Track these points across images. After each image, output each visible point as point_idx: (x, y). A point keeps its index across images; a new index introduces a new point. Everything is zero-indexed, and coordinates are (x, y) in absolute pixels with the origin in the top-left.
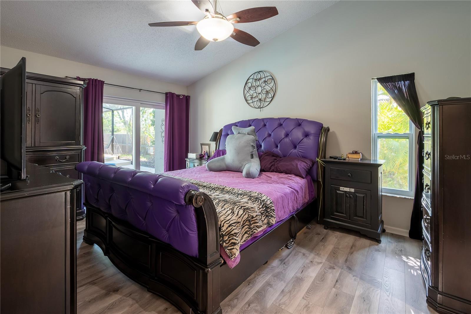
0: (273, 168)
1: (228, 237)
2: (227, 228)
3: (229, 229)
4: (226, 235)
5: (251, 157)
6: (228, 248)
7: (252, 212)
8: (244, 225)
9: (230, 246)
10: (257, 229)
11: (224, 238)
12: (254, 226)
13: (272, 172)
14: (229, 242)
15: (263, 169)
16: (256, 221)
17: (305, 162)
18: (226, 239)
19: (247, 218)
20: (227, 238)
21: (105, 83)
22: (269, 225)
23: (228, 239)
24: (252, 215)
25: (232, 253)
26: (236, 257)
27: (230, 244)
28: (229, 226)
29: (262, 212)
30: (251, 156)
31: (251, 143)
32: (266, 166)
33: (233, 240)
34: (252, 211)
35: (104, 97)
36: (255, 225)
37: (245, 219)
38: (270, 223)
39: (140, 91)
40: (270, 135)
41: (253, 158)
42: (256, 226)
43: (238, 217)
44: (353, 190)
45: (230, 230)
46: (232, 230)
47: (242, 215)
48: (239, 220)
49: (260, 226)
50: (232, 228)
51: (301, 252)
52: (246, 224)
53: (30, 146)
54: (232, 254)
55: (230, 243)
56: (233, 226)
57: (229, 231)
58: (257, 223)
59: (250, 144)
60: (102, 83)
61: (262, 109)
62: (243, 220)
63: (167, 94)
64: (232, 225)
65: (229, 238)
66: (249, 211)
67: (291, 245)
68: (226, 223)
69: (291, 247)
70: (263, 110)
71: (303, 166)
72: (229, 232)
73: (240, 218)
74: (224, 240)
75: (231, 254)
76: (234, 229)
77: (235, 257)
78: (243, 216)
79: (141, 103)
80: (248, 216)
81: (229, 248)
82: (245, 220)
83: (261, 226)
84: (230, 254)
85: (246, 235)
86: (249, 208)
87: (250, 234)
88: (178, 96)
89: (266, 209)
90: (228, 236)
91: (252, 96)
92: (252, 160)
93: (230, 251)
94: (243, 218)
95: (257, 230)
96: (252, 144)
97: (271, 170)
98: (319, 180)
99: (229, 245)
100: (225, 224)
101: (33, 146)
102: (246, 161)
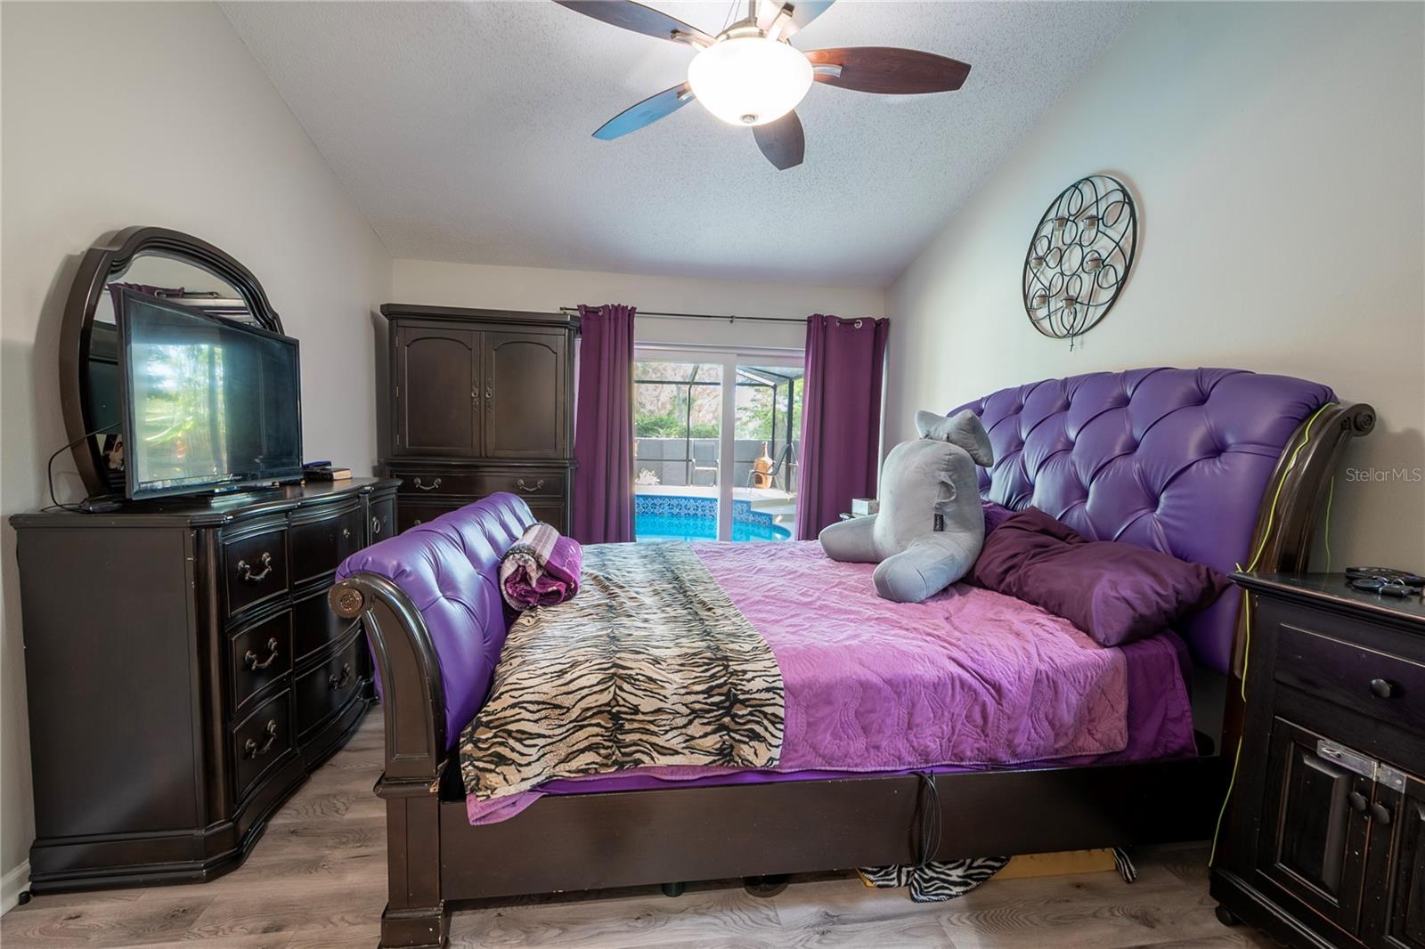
0: (1009, 579)
1: (495, 733)
2: (504, 709)
3: (509, 712)
4: (491, 725)
5: (936, 525)
6: (476, 763)
7: (640, 693)
8: (585, 723)
9: (485, 759)
10: (655, 754)
11: (478, 731)
12: (641, 740)
13: (1004, 593)
14: (488, 749)
15: (978, 577)
16: (647, 727)
17: (1155, 575)
18: (484, 737)
19: (608, 704)
20: (490, 735)
21: (637, 311)
22: (729, 762)
23: (492, 738)
24: (635, 704)
25: (482, 782)
26: (493, 797)
27: (489, 755)
28: (513, 706)
29: (697, 706)
30: (936, 520)
31: (937, 473)
32: (991, 567)
33: (502, 748)
34: (645, 690)
35: (635, 347)
36: (645, 739)
37: (593, 705)
38: (737, 759)
39: (732, 321)
40: (1133, 447)
41: (942, 530)
42: (652, 744)
43: (565, 689)
44: (1396, 780)
45: (511, 716)
46: (513, 719)
47: (586, 690)
48: (567, 701)
49: (673, 750)
50: (520, 713)
51: (944, 935)
52: (594, 721)
53: (478, 454)
54: (477, 784)
55: (489, 752)
56: (525, 708)
57: (505, 718)
58: (653, 733)
59: (934, 477)
60: (631, 313)
61: (1077, 340)
62: (583, 704)
63: (809, 320)
64: (525, 705)
65: (495, 736)
66: (626, 686)
67: (939, 892)
68: (510, 693)
69: (936, 898)
70: (1082, 343)
71: (1128, 594)
72: (503, 721)
73: (570, 696)
74: (476, 736)
75: (474, 782)
76: (523, 720)
77: (488, 797)
78: (586, 692)
79: (738, 355)
80: (614, 698)
81: (481, 765)
82: (591, 708)
83: (677, 753)
84: (472, 780)
85: (590, 757)
86: (639, 677)
87: (614, 758)
88: (850, 323)
89: (727, 704)
90: (494, 731)
91: (1049, 290)
92: (938, 535)
93: (479, 773)
94: (583, 698)
95: (652, 758)
96: (944, 476)
97: (1002, 586)
98: (1237, 673)
99: (484, 756)
100: (505, 695)
101: (483, 455)
102: (915, 539)
